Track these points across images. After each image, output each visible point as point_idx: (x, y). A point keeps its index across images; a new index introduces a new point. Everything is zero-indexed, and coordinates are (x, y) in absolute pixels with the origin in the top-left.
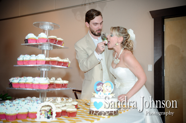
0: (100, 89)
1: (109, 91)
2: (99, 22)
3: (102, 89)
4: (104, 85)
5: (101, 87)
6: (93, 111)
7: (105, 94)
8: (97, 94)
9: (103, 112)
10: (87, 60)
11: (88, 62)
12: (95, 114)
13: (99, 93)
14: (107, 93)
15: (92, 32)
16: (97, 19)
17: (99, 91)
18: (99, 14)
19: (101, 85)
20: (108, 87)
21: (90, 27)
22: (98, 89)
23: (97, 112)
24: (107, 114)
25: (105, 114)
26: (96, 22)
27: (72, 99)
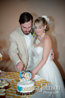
0: (23, 76)
1: (28, 79)
3: (24, 77)
4: (25, 74)
5: (24, 75)
7: (26, 80)
8: (22, 79)
9: (23, 93)
13: (23, 79)
14: (27, 80)
17: (23, 78)
19: (24, 74)
20: (28, 75)
22: (22, 77)
23: (19, 93)
24: (25, 94)
25: (24, 94)
27: (5, 81)
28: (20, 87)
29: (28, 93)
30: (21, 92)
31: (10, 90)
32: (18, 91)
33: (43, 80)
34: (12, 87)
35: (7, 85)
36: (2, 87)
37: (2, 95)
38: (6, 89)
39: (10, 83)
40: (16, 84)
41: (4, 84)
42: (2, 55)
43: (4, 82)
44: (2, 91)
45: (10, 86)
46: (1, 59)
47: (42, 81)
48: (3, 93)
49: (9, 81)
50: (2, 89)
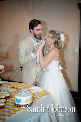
2: (41, 28)
6: (16, 104)
10: (25, 56)
11: (26, 58)
12: (17, 106)
15: (35, 36)
16: (39, 26)
18: (39, 22)
21: (33, 33)
23: (18, 105)
24: (24, 106)
25: (22, 106)
26: (39, 28)
27: (6, 91)
28: (18, 99)
29: (26, 105)
30: (20, 104)
31: (10, 100)
32: (17, 103)
33: (44, 91)
34: (13, 97)
35: (8, 95)
36: (3, 97)
37: (1, 105)
38: (6, 99)
39: (11, 93)
40: (14, 95)
41: (5, 94)
42: (4, 66)
43: (5, 93)
44: (2, 102)
45: (11, 96)
46: (3, 70)
47: (42, 92)
48: (2, 104)
49: (10, 92)
50: (2, 99)
